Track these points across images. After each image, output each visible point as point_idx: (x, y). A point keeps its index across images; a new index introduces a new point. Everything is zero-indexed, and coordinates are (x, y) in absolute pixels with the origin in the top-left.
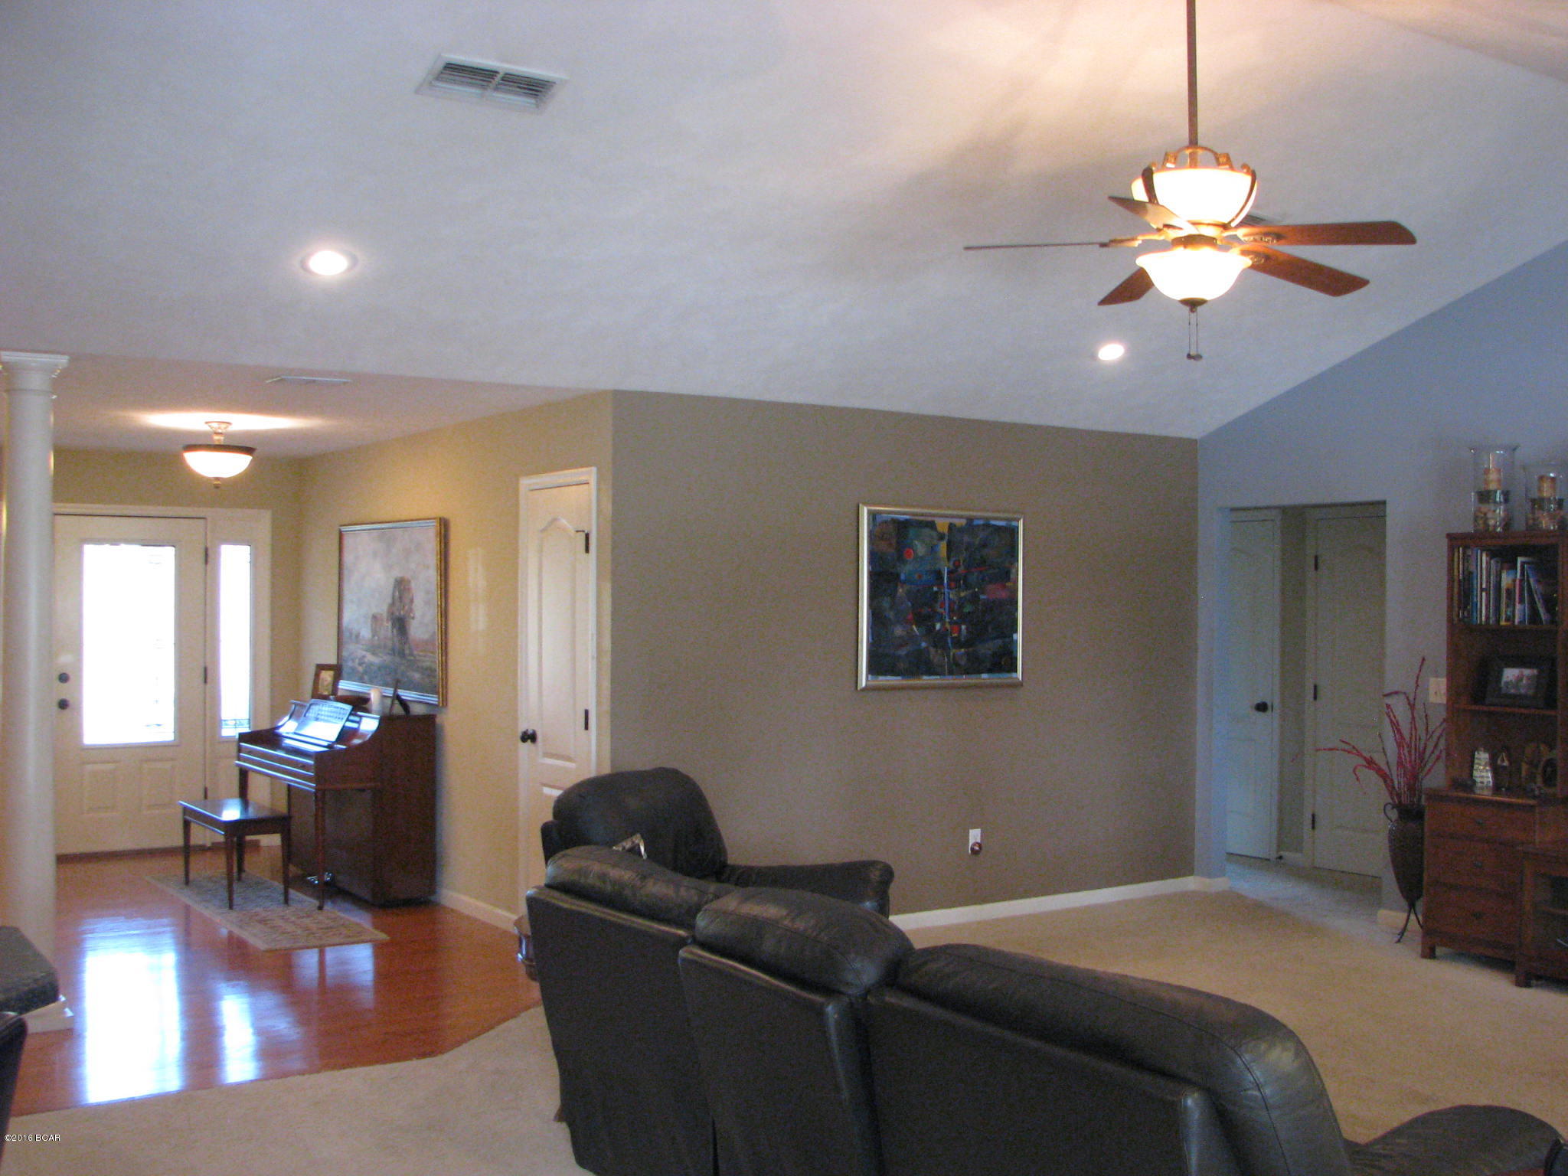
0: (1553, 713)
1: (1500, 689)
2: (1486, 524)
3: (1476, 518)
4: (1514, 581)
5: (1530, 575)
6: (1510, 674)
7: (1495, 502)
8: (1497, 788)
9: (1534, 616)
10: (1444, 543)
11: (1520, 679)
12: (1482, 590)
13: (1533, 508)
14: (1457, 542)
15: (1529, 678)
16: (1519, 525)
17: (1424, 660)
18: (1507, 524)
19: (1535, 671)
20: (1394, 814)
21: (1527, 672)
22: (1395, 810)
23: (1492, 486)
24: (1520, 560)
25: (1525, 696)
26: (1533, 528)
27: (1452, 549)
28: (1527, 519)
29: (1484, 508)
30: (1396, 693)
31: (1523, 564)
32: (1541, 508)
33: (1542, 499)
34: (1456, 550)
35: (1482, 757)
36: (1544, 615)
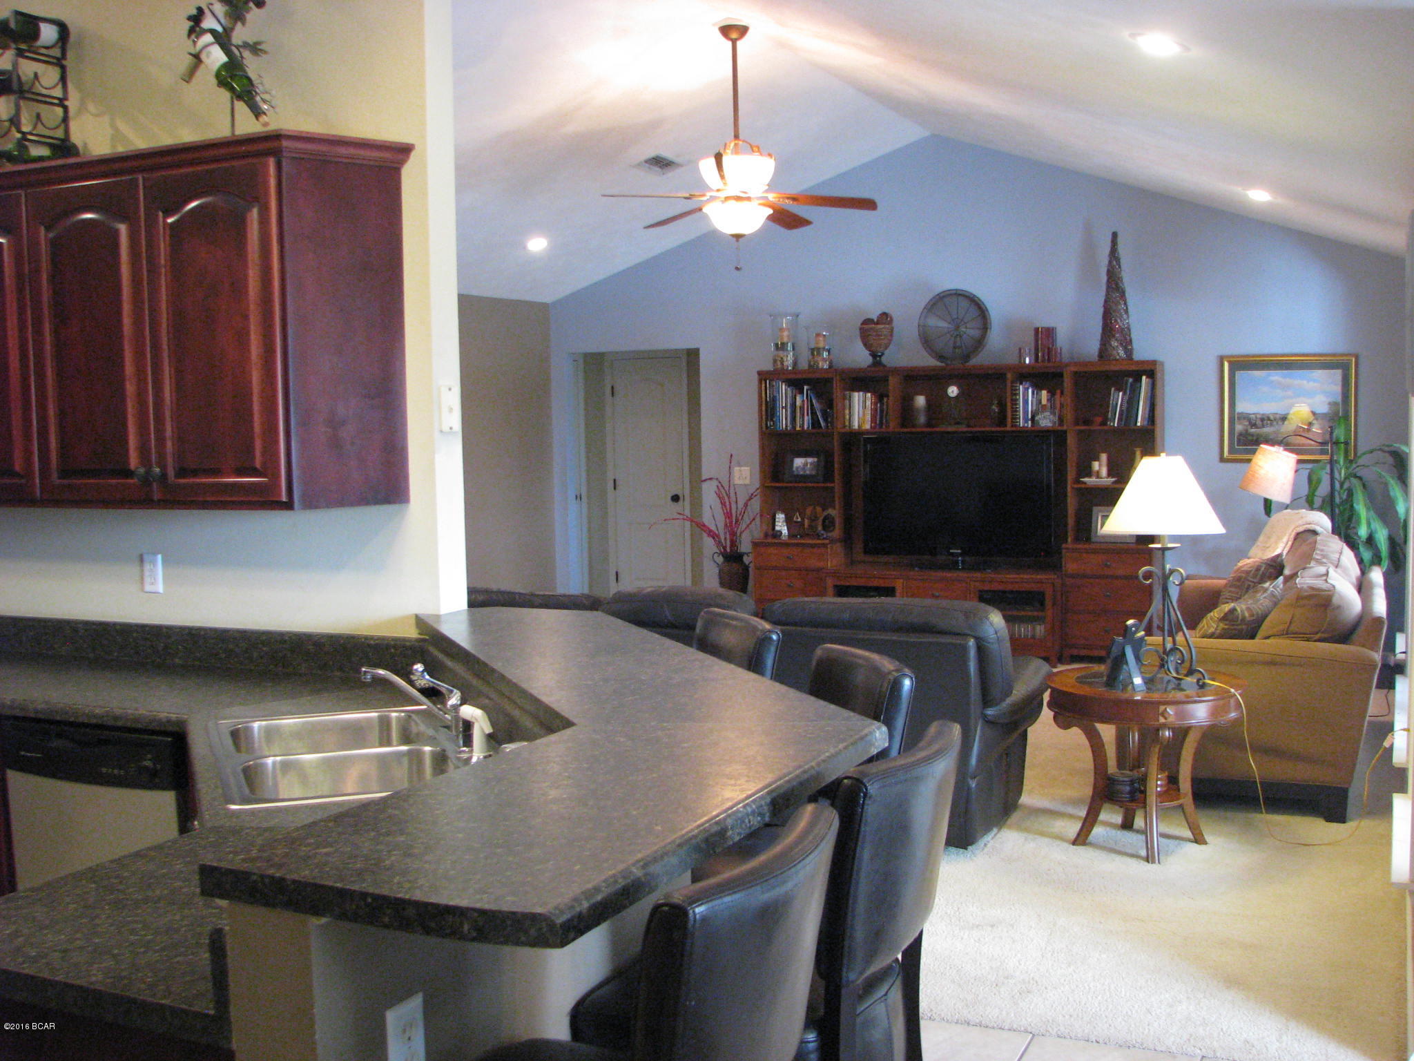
0: (832, 485)
1: (793, 471)
2: (782, 364)
3: (775, 361)
4: (803, 401)
5: (813, 398)
6: (799, 462)
7: (787, 350)
8: (791, 536)
9: (815, 423)
10: (756, 376)
11: (806, 464)
12: (783, 407)
13: (813, 354)
14: (764, 377)
15: (811, 464)
16: (803, 365)
17: (731, 456)
18: (795, 363)
19: (816, 460)
20: (720, 559)
21: (810, 460)
22: (721, 556)
23: (785, 340)
24: (805, 387)
25: (811, 476)
26: (812, 367)
27: (760, 381)
28: (810, 362)
29: (781, 353)
30: (711, 479)
31: (807, 390)
32: (819, 354)
33: (818, 349)
34: (763, 382)
35: (780, 517)
36: (823, 424)
